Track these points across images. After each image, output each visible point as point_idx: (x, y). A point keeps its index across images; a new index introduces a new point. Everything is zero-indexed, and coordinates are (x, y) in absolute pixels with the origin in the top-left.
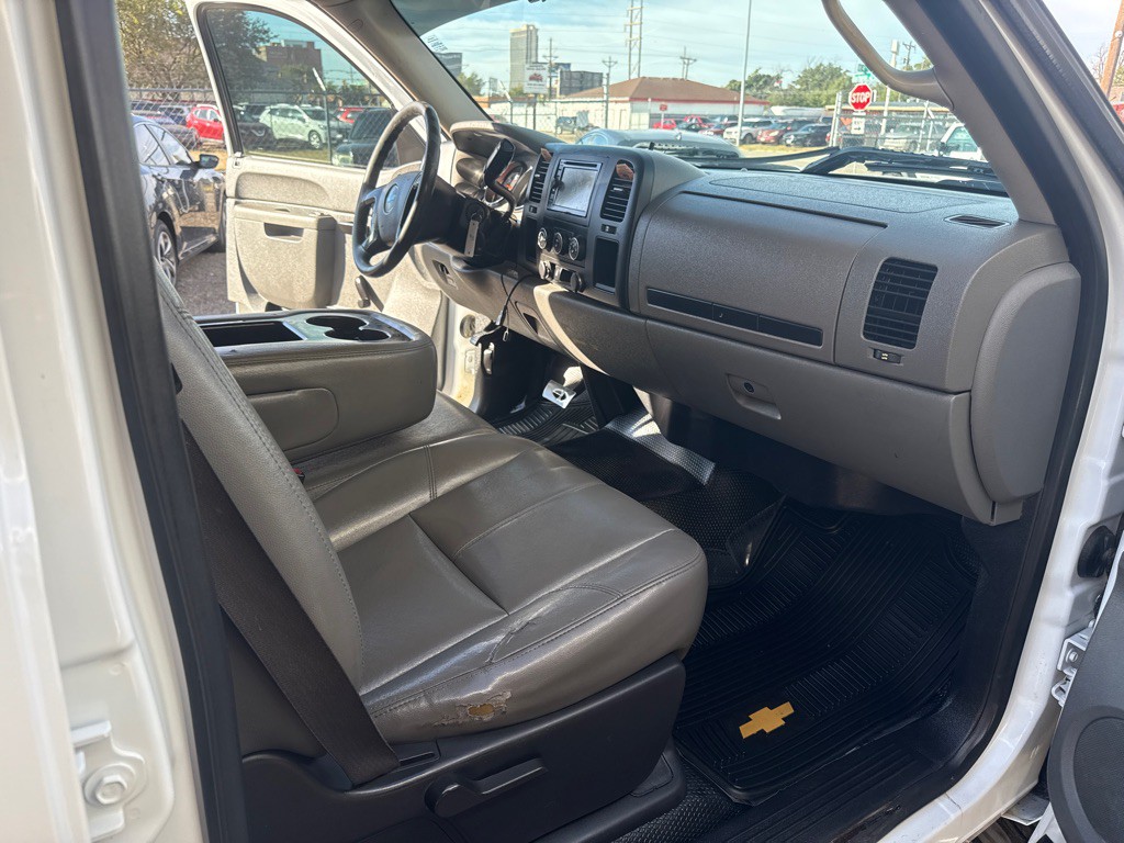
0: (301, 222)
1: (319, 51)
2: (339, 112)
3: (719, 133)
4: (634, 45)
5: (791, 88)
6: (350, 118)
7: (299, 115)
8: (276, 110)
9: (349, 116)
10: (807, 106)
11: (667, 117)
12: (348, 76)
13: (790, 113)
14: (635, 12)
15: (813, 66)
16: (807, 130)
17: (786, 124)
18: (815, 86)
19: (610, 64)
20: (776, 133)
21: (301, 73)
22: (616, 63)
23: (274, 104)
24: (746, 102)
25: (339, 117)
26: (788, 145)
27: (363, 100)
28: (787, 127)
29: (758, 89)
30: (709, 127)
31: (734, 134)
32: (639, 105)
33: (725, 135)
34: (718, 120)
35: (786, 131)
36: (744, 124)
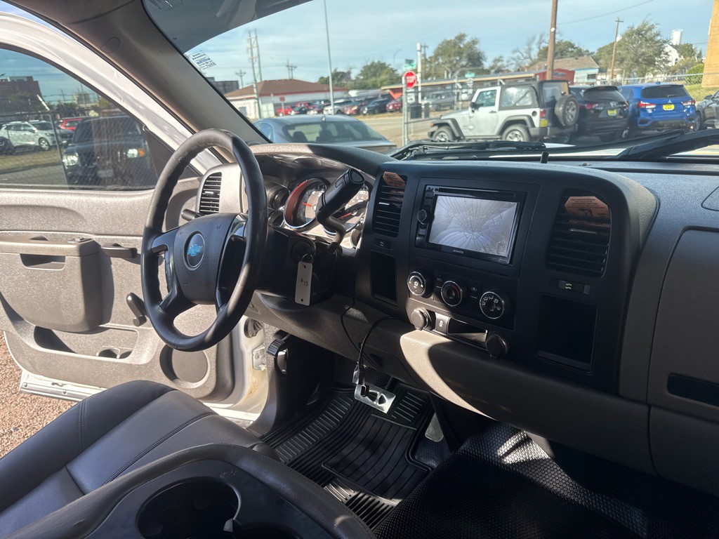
0: (61, 250)
1: (37, 82)
2: (59, 123)
3: (320, 111)
4: (255, 60)
5: (357, 78)
6: (68, 126)
7: (30, 128)
8: (11, 126)
9: (67, 125)
10: (369, 88)
11: (285, 104)
12: (61, 98)
13: (361, 94)
14: (253, 40)
15: (369, 64)
16: (374, 103)
17: (361, 101)
18: (372, 76)
19: (241, 74)
20: (355, 108)
21: (27, 99)
22: (245, 73)
23: (9, 122)
24: (334, 90)
25: (60, 126)
26: (364, 115)
27: (75, 113)
28: (362, 103)
29: (338, 81)
30: (314, 108)
31: (329, 111)
32: (265, 98)
33: (325, 112)
34: (318, 103)
35: (362, 106)
36: (335, 104)
